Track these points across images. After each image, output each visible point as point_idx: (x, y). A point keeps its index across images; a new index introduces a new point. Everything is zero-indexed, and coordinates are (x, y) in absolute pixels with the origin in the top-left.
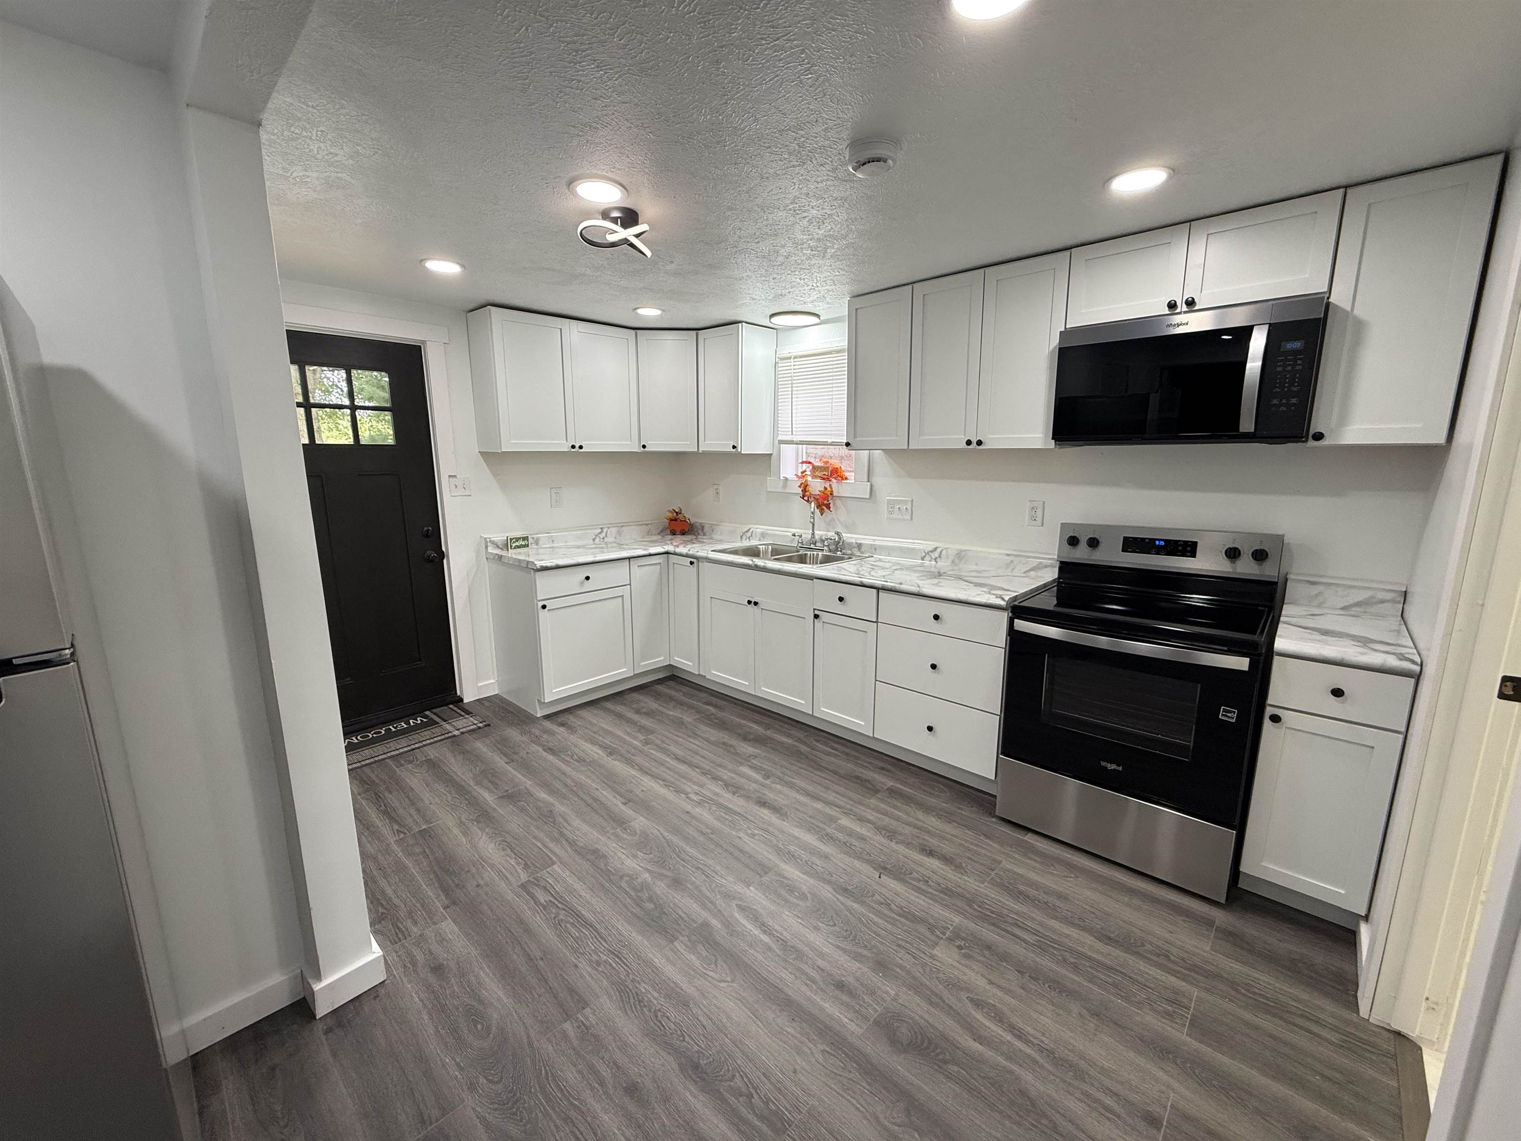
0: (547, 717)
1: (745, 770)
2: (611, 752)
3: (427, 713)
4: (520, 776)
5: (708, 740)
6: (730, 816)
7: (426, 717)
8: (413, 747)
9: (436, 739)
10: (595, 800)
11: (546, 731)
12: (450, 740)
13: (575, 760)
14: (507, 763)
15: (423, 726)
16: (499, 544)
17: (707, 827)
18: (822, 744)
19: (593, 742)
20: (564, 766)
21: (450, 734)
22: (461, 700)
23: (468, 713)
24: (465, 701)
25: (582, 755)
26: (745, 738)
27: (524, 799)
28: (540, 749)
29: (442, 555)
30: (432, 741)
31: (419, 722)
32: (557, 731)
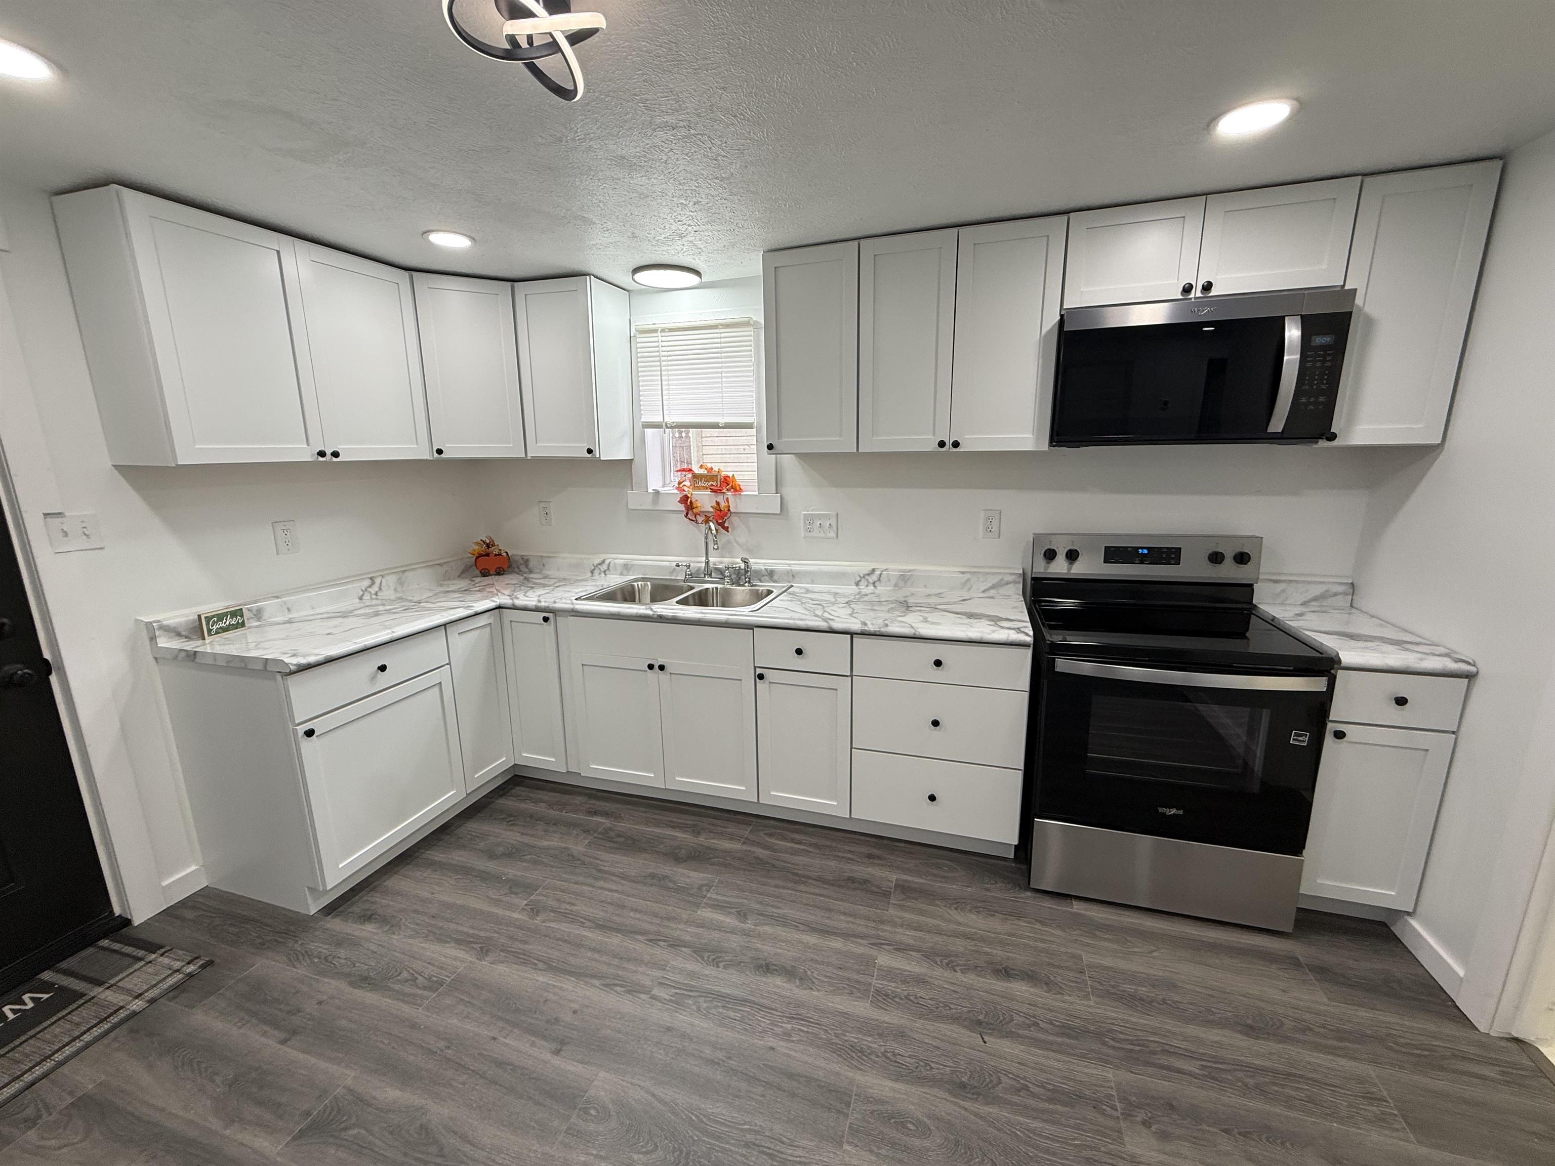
0: (331, 909)
1: (706, 914)
2: (484, 949)
3: (47, 976)
4: (323, 1065)
5: (624, 877)
6: (735, 1011)
7: (46, 987)
8: (28, 1078)
9: (87, 1038)
10: (500, 1064)
11: (340, 942)
12: (125, 1027)
13: (425, 988)
14: (283, 1042)
15: (43, 1011)
16: (180, 629)
17: (714, 1046)
18: (777, 839)
19: (442, 938)
20: (406, 1008)
21: (122, 1014)
22: (127, 922)
23: (152, 947)
24: (136, 922)
25: (430, 970)
26: (676, 856)
27: (354, 1120)
28: (343, 986)
29: (46, 668)
30: (78, 1044)
31: (30, 1005)
32: (363, 934)
